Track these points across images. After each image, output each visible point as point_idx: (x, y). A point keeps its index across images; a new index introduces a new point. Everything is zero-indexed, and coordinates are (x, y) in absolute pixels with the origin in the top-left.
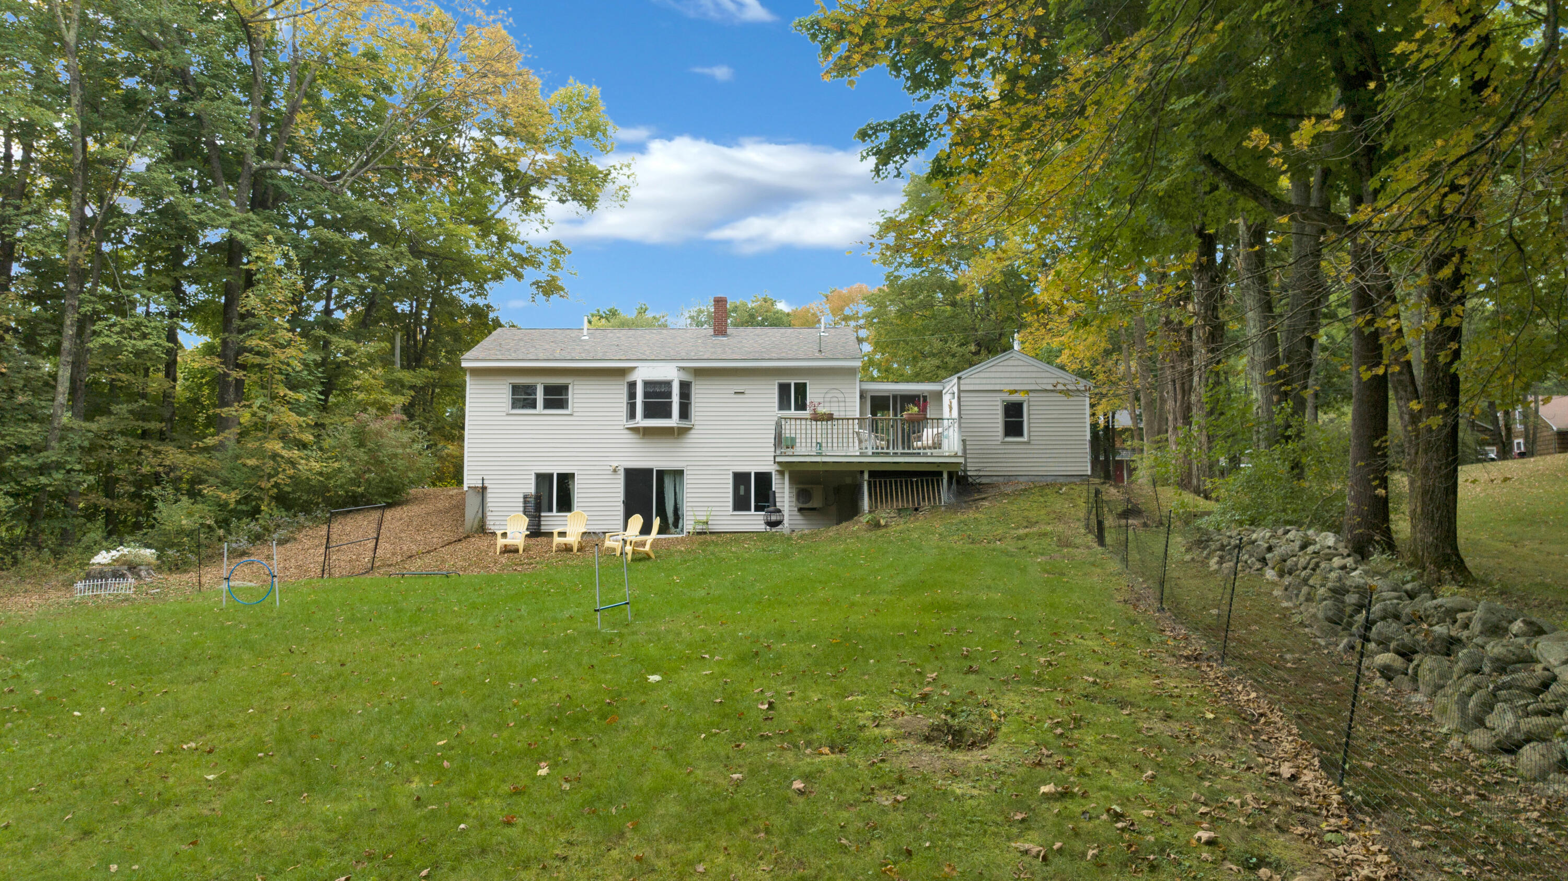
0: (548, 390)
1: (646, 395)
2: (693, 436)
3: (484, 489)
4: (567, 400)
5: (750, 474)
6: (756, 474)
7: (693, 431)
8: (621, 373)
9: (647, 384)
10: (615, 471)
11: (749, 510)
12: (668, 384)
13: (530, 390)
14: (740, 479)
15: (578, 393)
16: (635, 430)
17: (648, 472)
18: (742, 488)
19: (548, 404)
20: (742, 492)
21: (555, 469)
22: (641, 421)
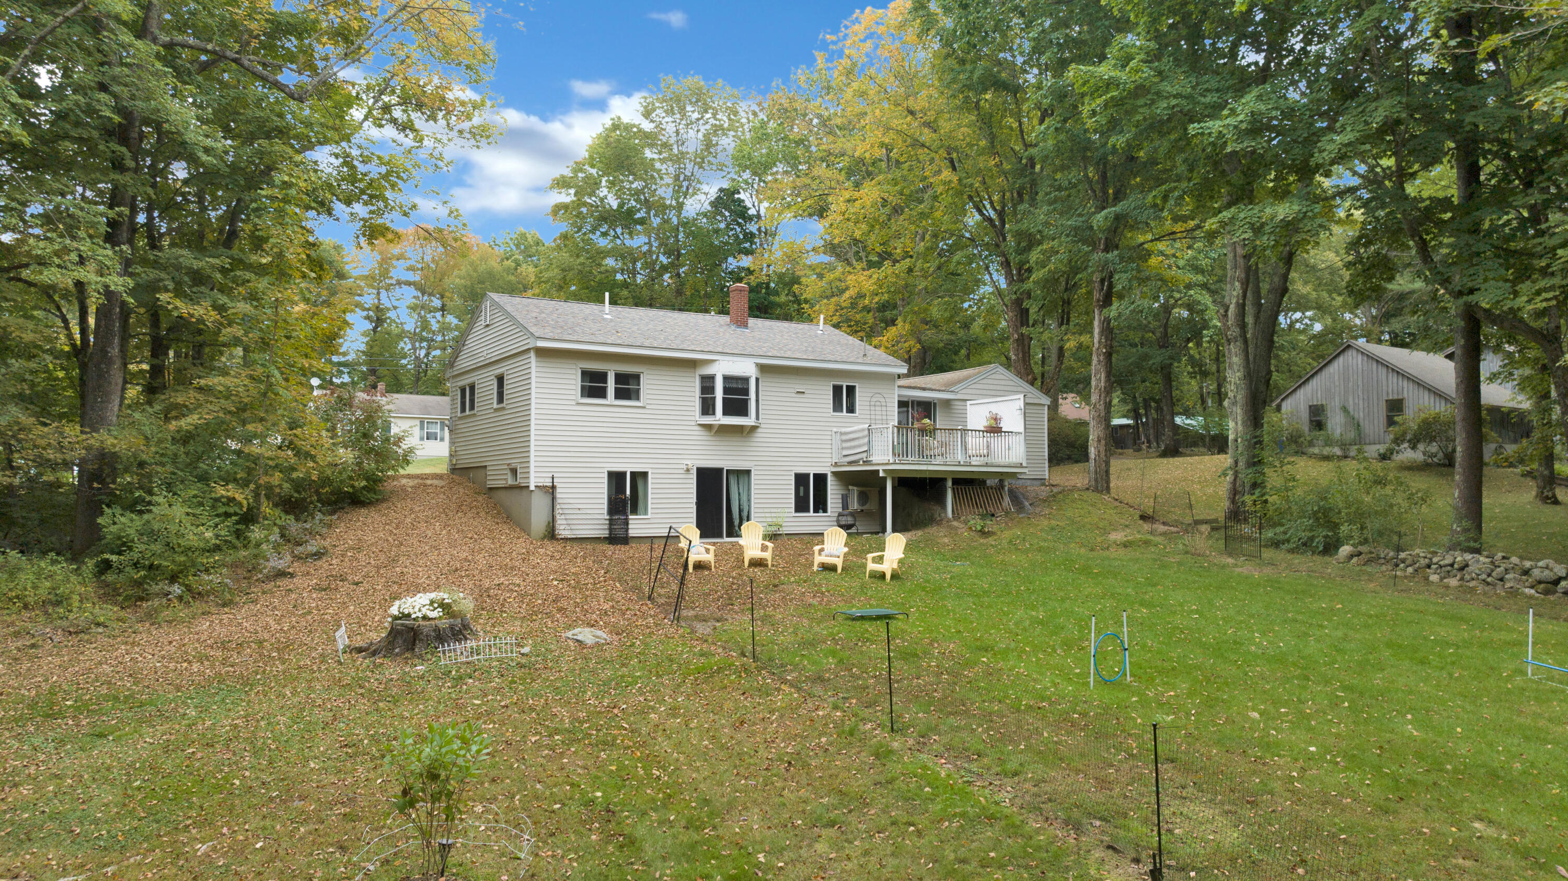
0: (620, 378)
1: (726, 390)
2: (760, 435)
3: (553, 487)
4: (638, 391)
5: (808, 475)
6: (815, 475)
7: (759, 430)
8: (692, 364)
9: (726, 378)
10: (688, 470)
11: (808, 511)
12: (746, 380)
13: (602, 377)
14: (801, 480)
15: (650, 383)
16: (708, 427)
17: (719, 471)
18: (802, 489)
19: (622, 394)
20: (802, 494)
21: (628, 467)
22: (720, 418)
